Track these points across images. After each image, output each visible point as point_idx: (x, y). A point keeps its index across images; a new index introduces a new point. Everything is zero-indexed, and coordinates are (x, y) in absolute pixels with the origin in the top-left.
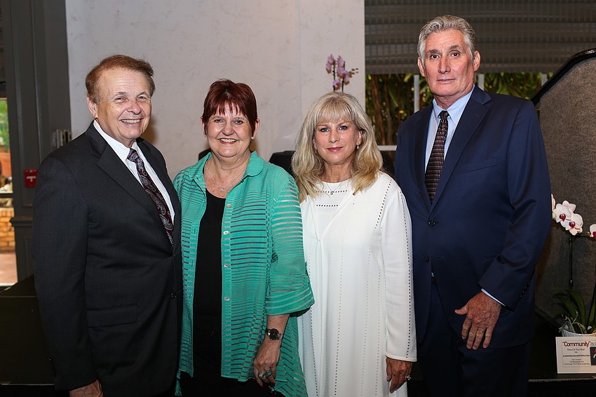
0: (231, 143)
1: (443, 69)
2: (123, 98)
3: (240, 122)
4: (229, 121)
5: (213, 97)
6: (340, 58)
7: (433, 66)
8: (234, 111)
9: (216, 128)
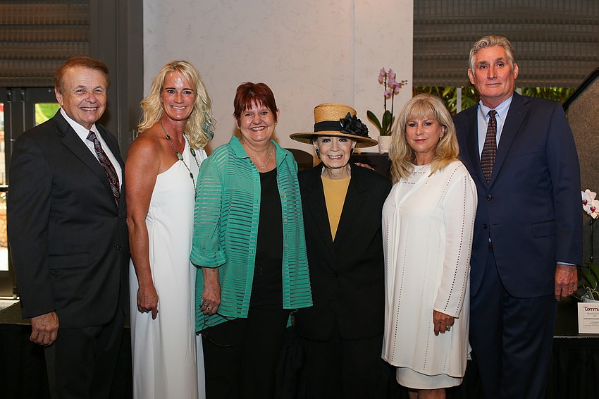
0: (261, 130)
1: (492, 76)
2: (82, 90)
3: (265, 113)
4: (256, 114)
5: (241, 98)
6: (390, 71)
7: (483, 75)
8: (259, 105)
9: (247, 121)
